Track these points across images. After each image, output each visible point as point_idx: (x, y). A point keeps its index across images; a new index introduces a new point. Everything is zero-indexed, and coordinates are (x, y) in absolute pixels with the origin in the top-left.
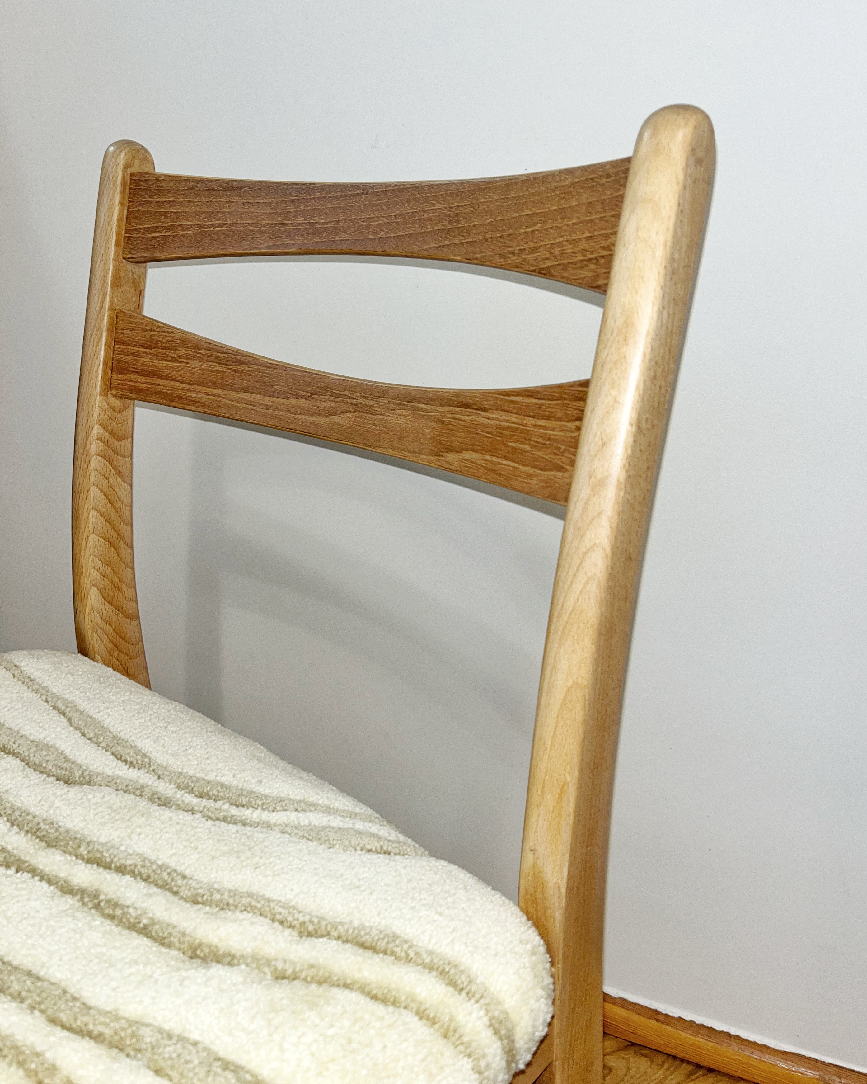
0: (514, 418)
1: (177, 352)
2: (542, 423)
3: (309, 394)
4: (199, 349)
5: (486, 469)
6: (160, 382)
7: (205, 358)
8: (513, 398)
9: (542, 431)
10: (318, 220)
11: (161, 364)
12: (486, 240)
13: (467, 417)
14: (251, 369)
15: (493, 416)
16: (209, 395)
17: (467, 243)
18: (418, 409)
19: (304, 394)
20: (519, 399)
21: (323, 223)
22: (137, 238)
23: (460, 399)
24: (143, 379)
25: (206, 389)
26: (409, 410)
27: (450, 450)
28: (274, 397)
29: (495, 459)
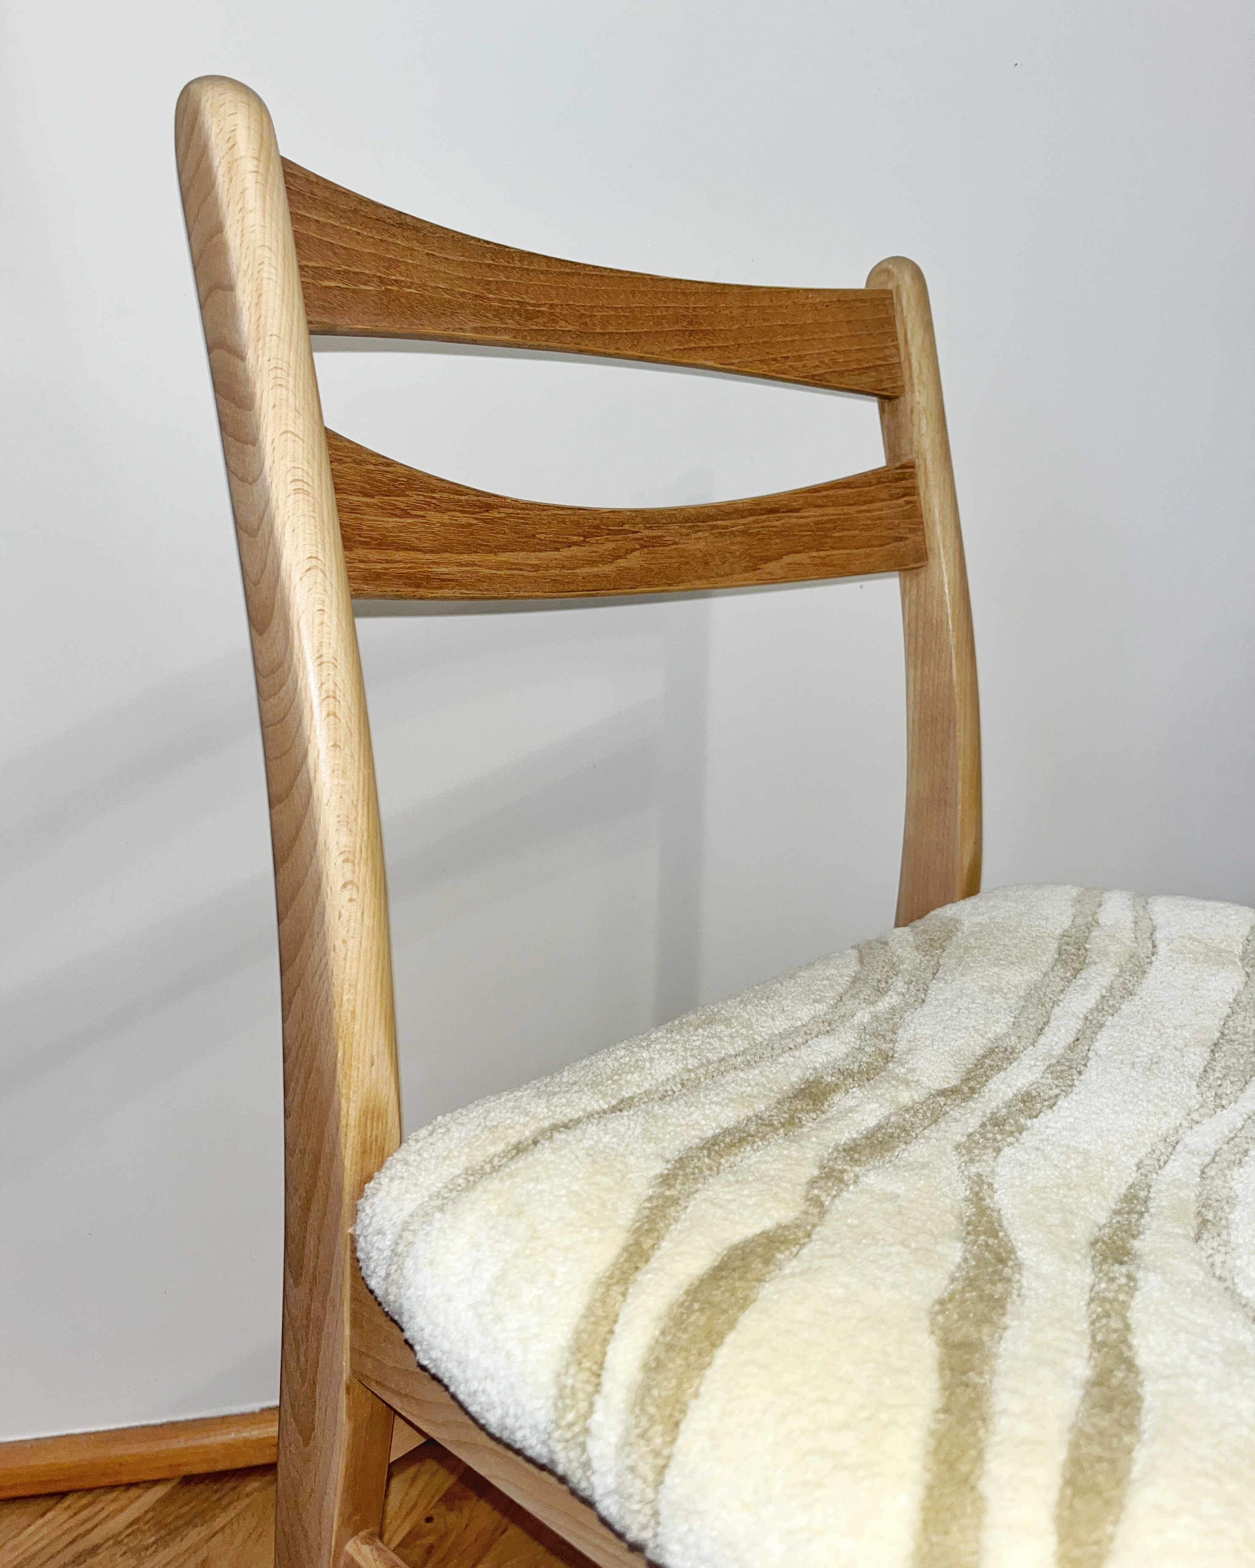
0: (831, 510)
1: (404, 499)
2: (865, 507)
3: (582, 539)
4: (433, 491)
5: (816, 565)
7: (444, 505)
8: (825, 493)
9: (868, 514)
10: (528, 300)
12: (739, 346)
13: (776, 522)
14: (502, 515)
15: (806, 514)
16: (462, 565)
17: (719, 347)
18: (717, 527)
19: (575, 538)
20: (831, 492)
21: (534, 305)
23: (763, 506)
25: (456, 556)
26: (706, 530)
27: (767, 560)
28: (540, 551)
29: (822, 553)
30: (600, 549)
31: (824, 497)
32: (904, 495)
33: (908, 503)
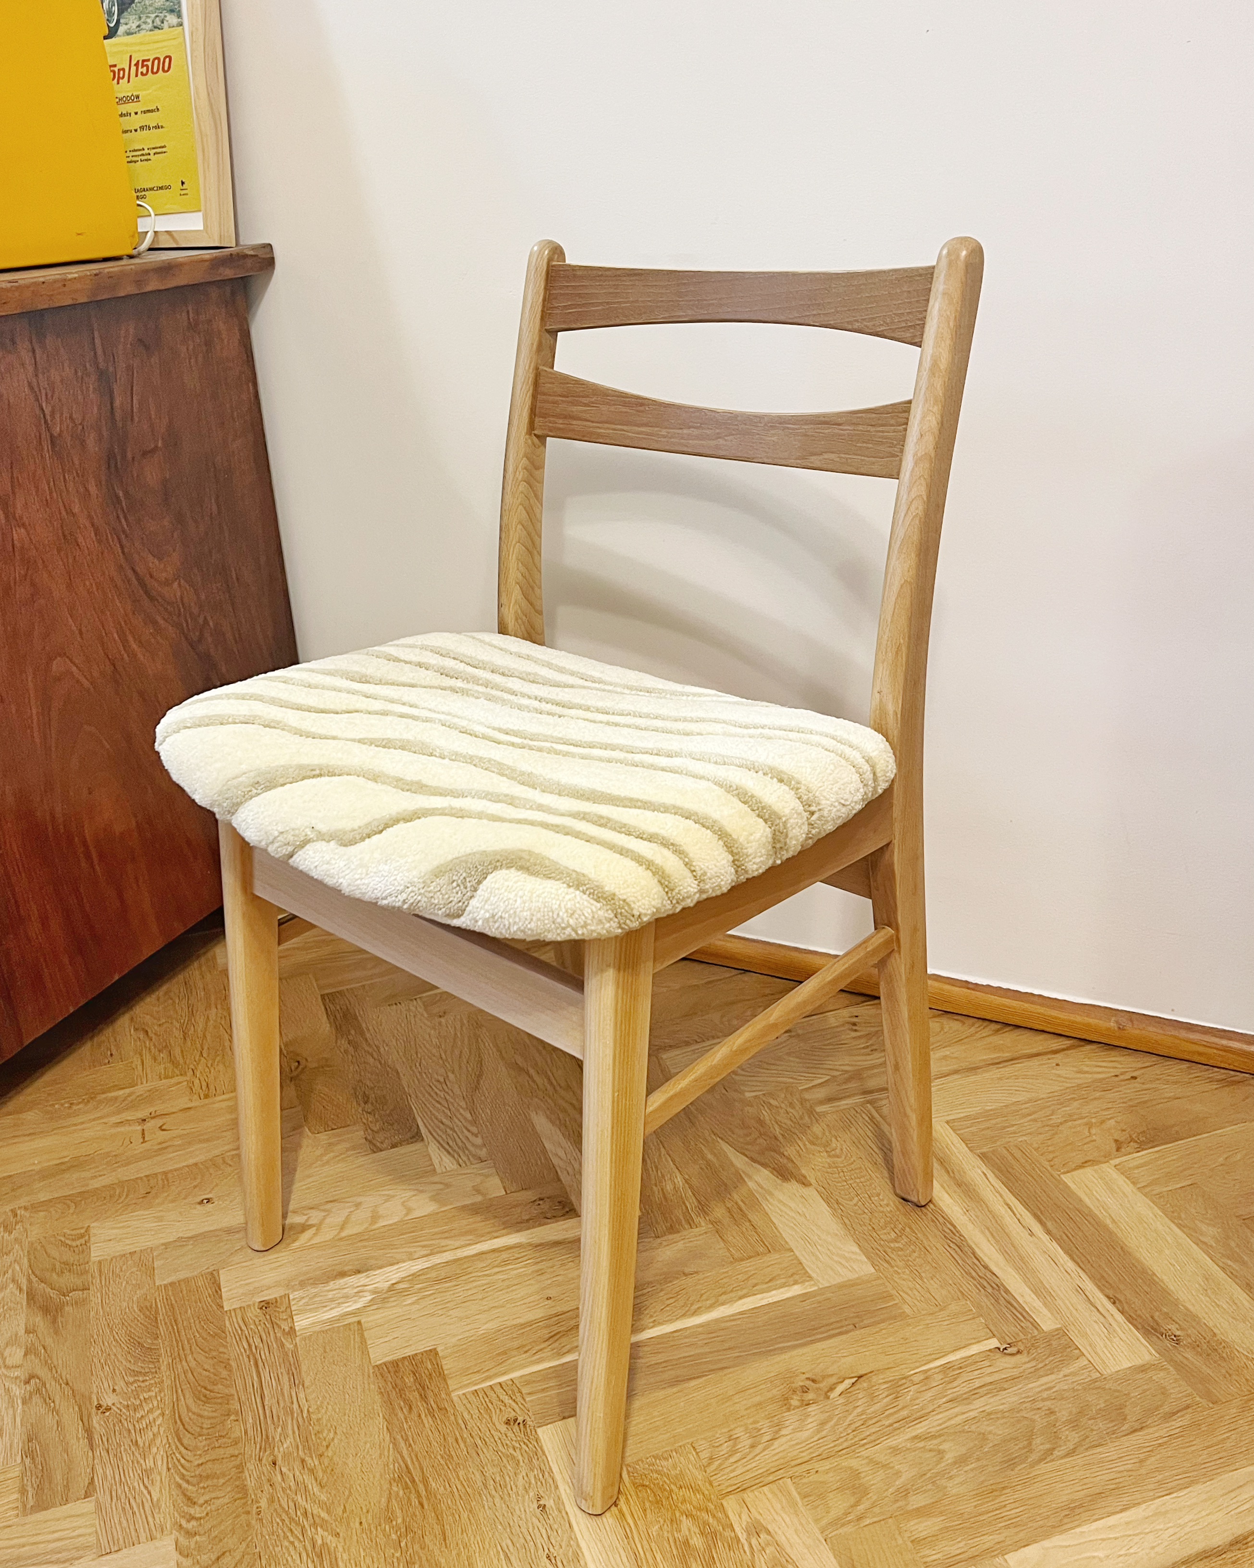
1: (588, 399)
2: (880, 429)
4: (608, 396)
6: (574, 422)
7: (613, 402)
8: (861, 415)
11: (575, 409)
16: (616, 430)
22: (557, 314)
24: (561, 421)
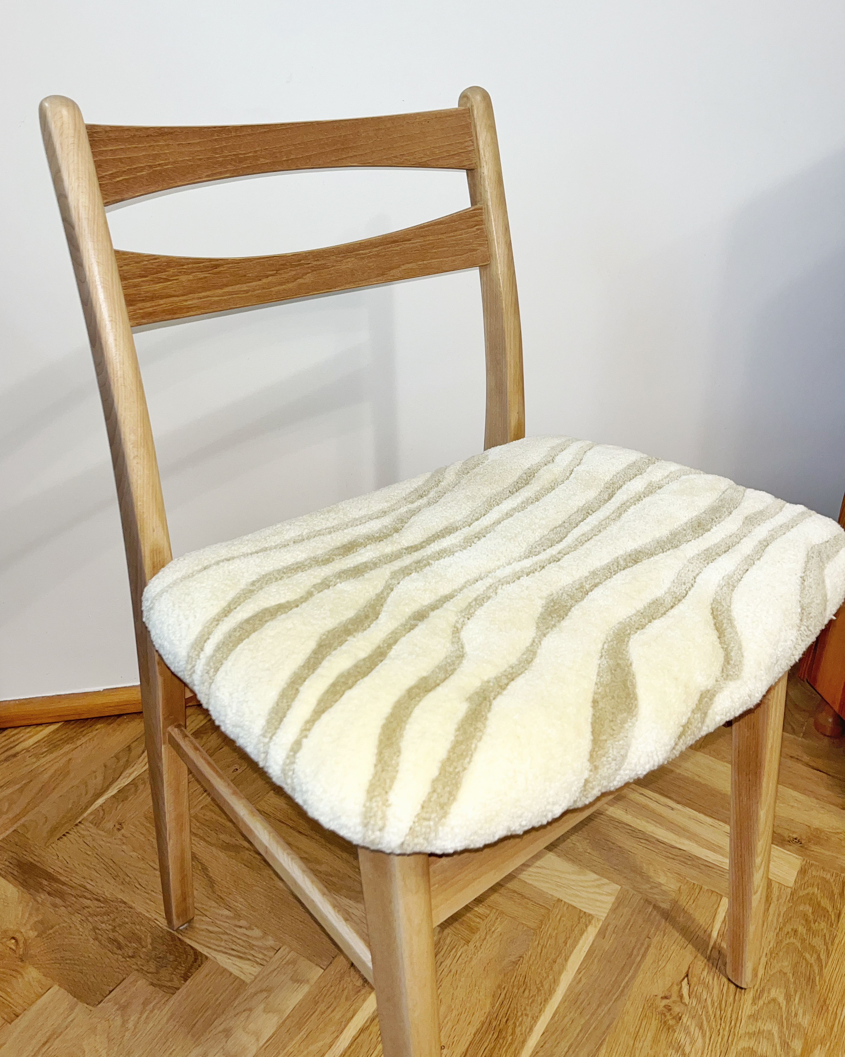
0: (431, 238)
9: (454, 238)
10: (240, 152)
12: (373, 152)
13: (397, 248)
30: (286, 276)
31: (426, 230)
32: (476, 226)
33: (478, 229)
